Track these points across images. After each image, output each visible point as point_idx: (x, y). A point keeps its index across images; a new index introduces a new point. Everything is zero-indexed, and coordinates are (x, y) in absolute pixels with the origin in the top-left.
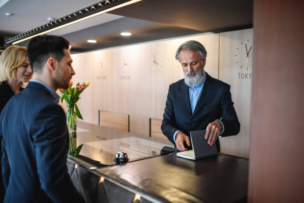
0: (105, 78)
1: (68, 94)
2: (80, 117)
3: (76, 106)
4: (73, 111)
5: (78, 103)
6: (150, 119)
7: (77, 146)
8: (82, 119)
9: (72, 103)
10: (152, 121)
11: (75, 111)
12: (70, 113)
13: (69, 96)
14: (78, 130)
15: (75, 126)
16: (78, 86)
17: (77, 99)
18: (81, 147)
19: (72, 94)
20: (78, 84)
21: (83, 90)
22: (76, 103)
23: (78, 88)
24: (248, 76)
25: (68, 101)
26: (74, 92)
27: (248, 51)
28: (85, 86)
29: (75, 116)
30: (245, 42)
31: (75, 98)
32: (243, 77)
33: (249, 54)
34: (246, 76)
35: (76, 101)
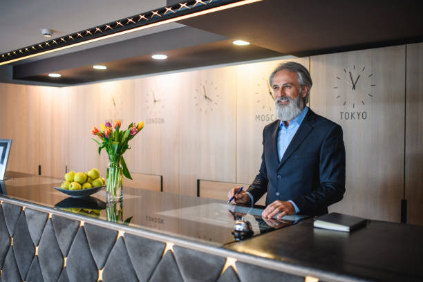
1: (113, 140)
2: (128, 176)
4: (118, 166)
5: (126, 155)
6: (198, 181)
8: (131, 178)
9: (117, 155)
10: (201, 183)
11: (121, 166)
12: (115, 169)
13: (116, 144)
17: (126, 147)
19: (119, 140)
22: (124, 155)
24: (356, 116)
25: (114, 152)
26: (122, 136)
27: (354, 81)
28: (139, 129)
29: (121, 174)
30: (350, 69)
31: (123, 147)
32: (347, 117)
33: (356, 86)
34: (352, 115)
35: (124, 151)
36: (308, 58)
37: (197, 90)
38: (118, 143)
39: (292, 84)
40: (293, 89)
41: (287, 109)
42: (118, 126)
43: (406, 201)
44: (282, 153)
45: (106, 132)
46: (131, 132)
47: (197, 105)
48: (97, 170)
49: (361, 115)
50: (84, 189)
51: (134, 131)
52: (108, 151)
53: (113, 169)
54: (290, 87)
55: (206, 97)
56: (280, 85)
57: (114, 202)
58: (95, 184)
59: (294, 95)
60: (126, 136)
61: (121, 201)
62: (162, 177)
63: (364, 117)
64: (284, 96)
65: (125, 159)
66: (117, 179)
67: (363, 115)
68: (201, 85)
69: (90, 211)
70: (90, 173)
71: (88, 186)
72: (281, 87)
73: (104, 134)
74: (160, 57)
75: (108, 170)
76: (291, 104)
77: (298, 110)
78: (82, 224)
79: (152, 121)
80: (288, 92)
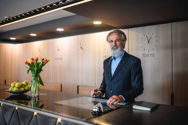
1: (34, 67)
2: (42, 84)
4: (37, 79)
6: (78, 86)
8: (43, 85)
9: (37, 74)
10: (79, 87)
11: (38, 79)
12: (35, 81)
17: (41, 70)
19: (38, 66)
20: (43, 59)
22: (40, 74)
24: (149, 55)
25: (34, 72)
26: (39, 65)
27: (149, 40)
28: (47, 61)
29: (38, 83)
30: (147, 34)
31: (39, 70)
32: (146, 56)
33: (150, 42)
34: (148, 55)
35: (40, 72)
36: (128, 29)
37: (77, 45)
38: (37, 68)
40: (120, 42)
42: (37, 60)
43: (173, 94)
44: (113, 72)
45: (31, 63)
46: (43, 62)
47: (77, 51)
48: (27, 81)
49: (152, 55)
51: (45, 62)
52: (32, 72)
53: (34, 81)
55: (81, 48)
56: (114, 40)
57: (34, 97)
58: (26, 88)
60: (41, 64)
61: (38, 96)
62: (61, 84)
63: (153, 56)
64: (116, 45)
65: (40, 76)
66: (36, 85)
67: (153, 55)
68: (79, 42)
69: (23, 101)
70: (24, 83)
71: (22, 89)
72: (114, 41)
73: (30, 64)
74: (60, 30)
75: (32, 81)
76: (119, 49)
78: (17, 108)
79: (57, 59)
80: (118, 43)
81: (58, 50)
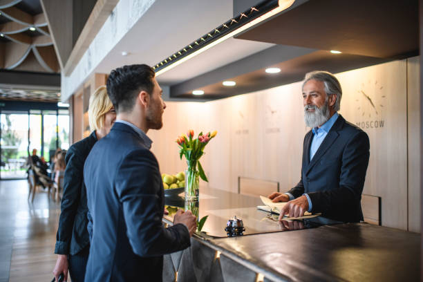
0: (246, 132)
1: (188, 147)
2: (205, 178)
3: (199, 164)
4: (195, 169)
5: (201, 160)
7: (200, 218)
8: (207, 181)
9: (193, 160)
11: (197, 169)
13: (190, 150)
14: (201, 197)
15: (197, 191)
16: (200, 137)
17: (200, 154)
18: (204, 219)
19: (193, 146)
20: (201, 134)
21: (207, 141)
23: (200, 139)
28: (210, 137)
29: (197, 176)
36: (405, 60)
39: (318, 92)
40: (319, 97)
41: (312, 116)
42: (191, 135)
44: (312, 157)
50: (170, 188)
52: (186, 157)
53: (190, 173)
54: (317, 96)
58: (181, 185)
59: (319, 103)
62: (278, 184)
65: (201, 163)
70: (178, 176)
71: (174, 186)
74: (273, 70)
76: (317, 112)
77: (324, 119)
79: (271, 131)
80: (315, 100)
81: (273, 112)
